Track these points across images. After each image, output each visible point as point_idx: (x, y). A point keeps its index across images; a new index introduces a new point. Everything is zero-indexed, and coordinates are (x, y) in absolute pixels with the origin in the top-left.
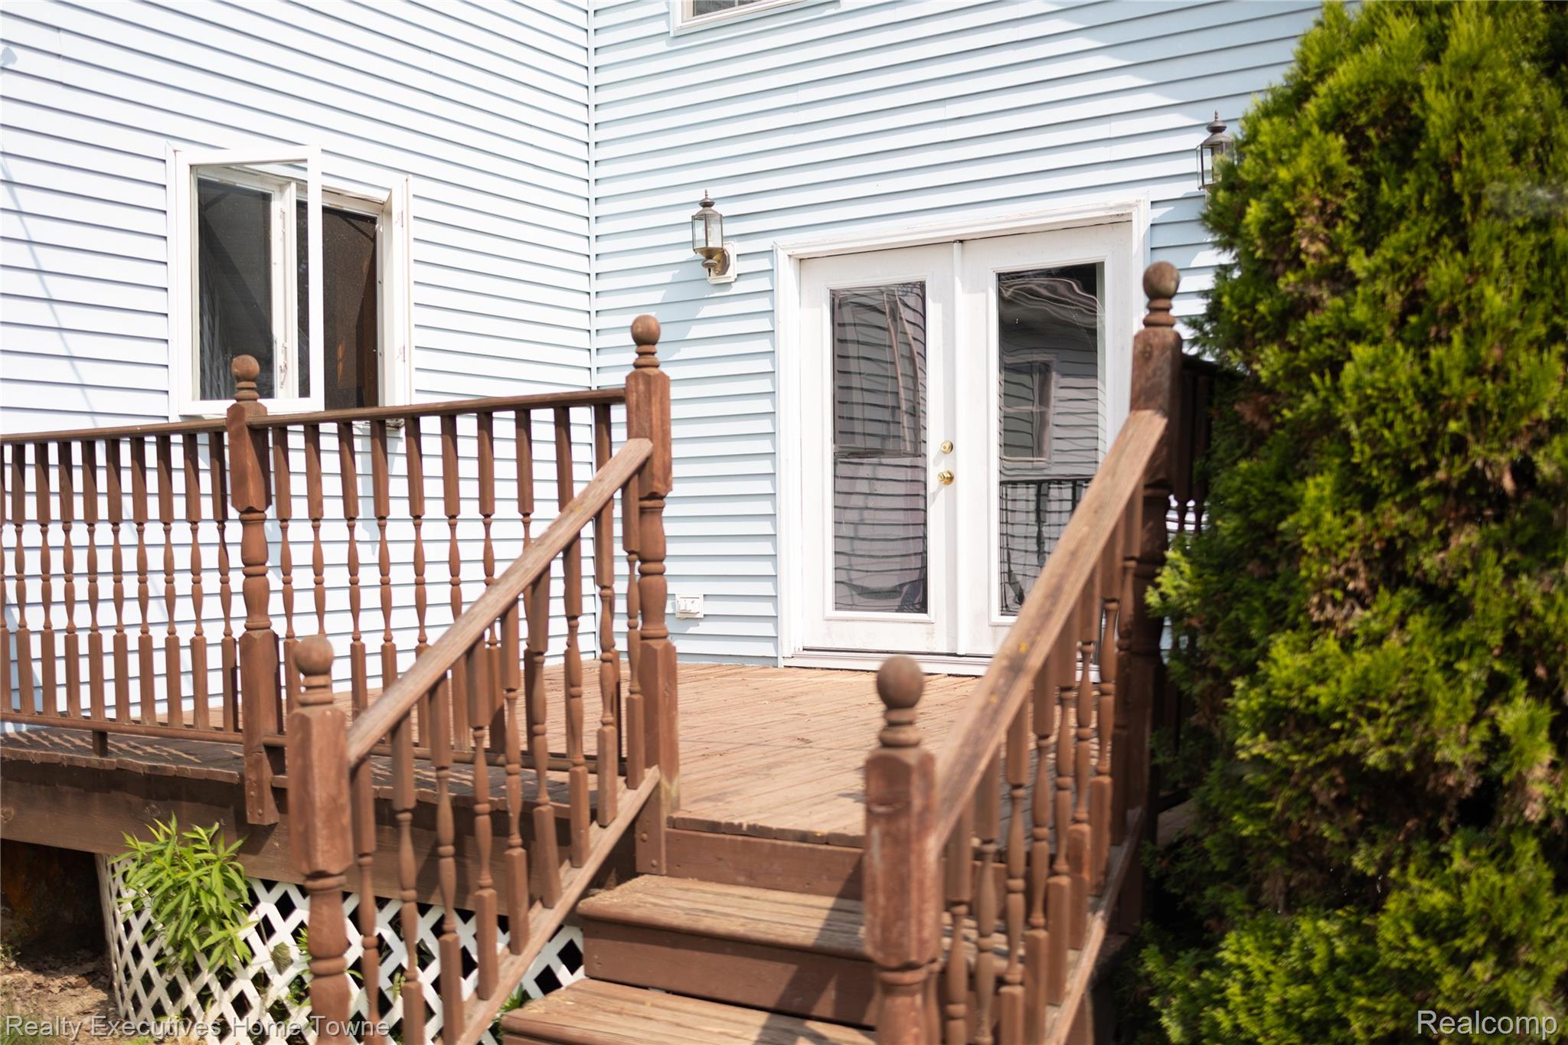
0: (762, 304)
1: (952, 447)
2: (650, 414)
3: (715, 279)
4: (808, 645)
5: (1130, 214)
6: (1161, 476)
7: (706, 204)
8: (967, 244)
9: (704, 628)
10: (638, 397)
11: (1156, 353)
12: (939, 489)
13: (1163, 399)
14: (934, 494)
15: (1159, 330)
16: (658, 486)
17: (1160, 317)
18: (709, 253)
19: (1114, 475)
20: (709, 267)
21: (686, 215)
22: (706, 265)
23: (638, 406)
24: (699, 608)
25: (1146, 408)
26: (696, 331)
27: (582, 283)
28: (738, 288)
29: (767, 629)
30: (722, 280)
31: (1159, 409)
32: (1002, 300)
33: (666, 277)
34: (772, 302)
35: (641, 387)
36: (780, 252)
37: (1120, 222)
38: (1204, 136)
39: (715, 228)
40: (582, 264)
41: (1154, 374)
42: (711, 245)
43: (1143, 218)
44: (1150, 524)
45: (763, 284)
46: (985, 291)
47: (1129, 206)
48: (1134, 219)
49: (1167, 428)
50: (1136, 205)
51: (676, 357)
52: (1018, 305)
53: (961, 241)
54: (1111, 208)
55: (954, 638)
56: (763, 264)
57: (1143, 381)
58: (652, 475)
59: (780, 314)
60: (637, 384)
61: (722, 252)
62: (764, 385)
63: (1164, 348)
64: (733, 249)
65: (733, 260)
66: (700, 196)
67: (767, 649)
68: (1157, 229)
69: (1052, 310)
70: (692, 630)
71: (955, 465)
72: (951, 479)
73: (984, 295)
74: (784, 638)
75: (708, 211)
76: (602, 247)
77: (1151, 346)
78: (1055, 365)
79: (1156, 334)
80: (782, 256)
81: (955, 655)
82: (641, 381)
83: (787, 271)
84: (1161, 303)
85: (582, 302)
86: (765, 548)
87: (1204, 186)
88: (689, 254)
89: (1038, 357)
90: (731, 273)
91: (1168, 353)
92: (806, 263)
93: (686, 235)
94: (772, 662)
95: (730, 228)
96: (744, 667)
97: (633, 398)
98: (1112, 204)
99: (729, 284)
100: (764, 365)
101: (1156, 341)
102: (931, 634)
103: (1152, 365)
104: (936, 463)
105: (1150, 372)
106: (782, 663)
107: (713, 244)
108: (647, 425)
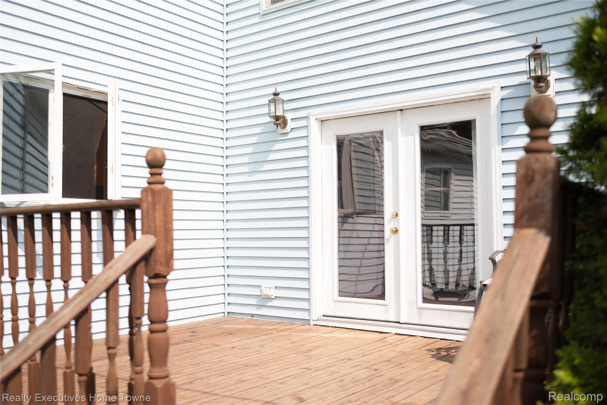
0: (303, 143)
1: (397, 215)
2: (155, 217)
3: (280, 130)
4: (326, 314)
5: (490, 94)
6: (545, 289)
7: (276, 94)
8: (404, 112)
9: (275, 303)
10: (148, 205)
11: (538, 177)
12: (391, 236)
13: (544, 219)
14: (388, 239)
15: (541, 156)
16: (160, 269)
17: (540, 144)
18: (277, 118)
19: (503, 297)
20: (277, 125)
21: (266, 101)
22: (275, 124)
23: (147, 212)
24: (273, 293)
25: (529, 227)
26: (272, 156)
27: (220, 134)
28: (291, 135)
29: (305, 305)
30: (284, 131)
31: (541, 228)
32: (422, 140)
33: (258, 130)
34: (308, 142)
35: (150, 198)
36: (311, 117)
37: (484, 98)
38: (531, 50)
39: (280, 107)
40: (220, 125)
41: (537, 195)
42: (278, 114)
43: (496, 96)
44: (535, 332)
45: (303, 133)
46: (414, 135)
47: (489, 89)
48: (492, 96)
49: (551, 246)
50: (492, 89)
51: (263, 169)
52: (432, 143)
53: (401, 110)
54: (479, 91)
55: (398, 313)
56: (303, 123)
57: (526, 202)
58: (156, 261)
59: (312, 148)
60: (147, 196)
61: (284, 118)
62: (304, 183)
63: (545, 172)
64: (289, 116)
65: (289, 121)
66: (272, 90)
67: (304, 315)
68: (504, 101)
69: (449, 146)
70: (269, 304)
71: (398, 224)
72: (397, 231)
73: (412, 137)
74: (313, 310)
75: (276, 97)
76: (230, 116)
77: (533, 171)
78: (453, 170)
79: (537, 160)
80: (312, 119)
81: (399, 323)
82: (149, 194)
83: (315, 126)
84: (541, 132)
85: (220, 143)
86: (304, 264)
87: (531, 77)
88: (268, 119)
89: (444, 166)
90: (288, 128)
91: (550, 177)
92: (324, 122)
93: (266, 110)
94: (307, 322)
95: (287, 106)
96: (293, 324)
97: (145, 205)
98: (480, 89)
99: (288, 133)
100: (303, 173)
101: (537, 166)
102: (387, 311)
103: (534, 188)
104: (389, 223)
105: (532, 193)
106: (312, 323)
107: (279, 113)
108: (152, 225)
